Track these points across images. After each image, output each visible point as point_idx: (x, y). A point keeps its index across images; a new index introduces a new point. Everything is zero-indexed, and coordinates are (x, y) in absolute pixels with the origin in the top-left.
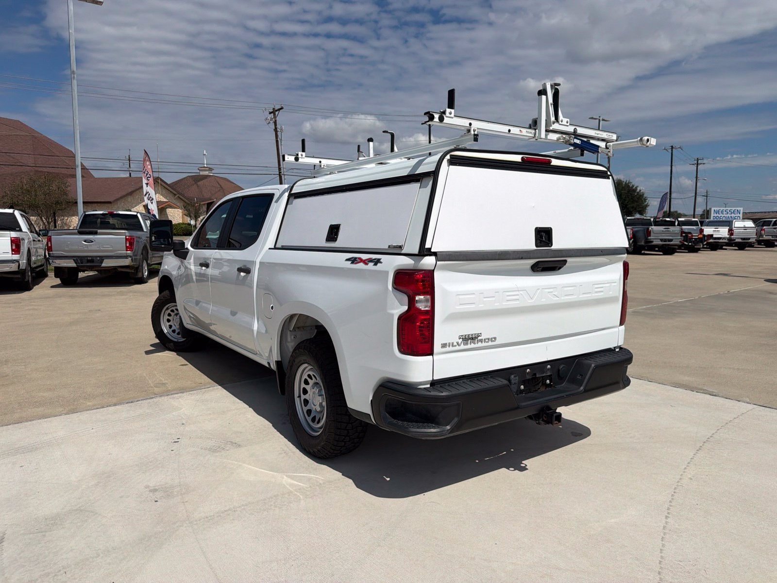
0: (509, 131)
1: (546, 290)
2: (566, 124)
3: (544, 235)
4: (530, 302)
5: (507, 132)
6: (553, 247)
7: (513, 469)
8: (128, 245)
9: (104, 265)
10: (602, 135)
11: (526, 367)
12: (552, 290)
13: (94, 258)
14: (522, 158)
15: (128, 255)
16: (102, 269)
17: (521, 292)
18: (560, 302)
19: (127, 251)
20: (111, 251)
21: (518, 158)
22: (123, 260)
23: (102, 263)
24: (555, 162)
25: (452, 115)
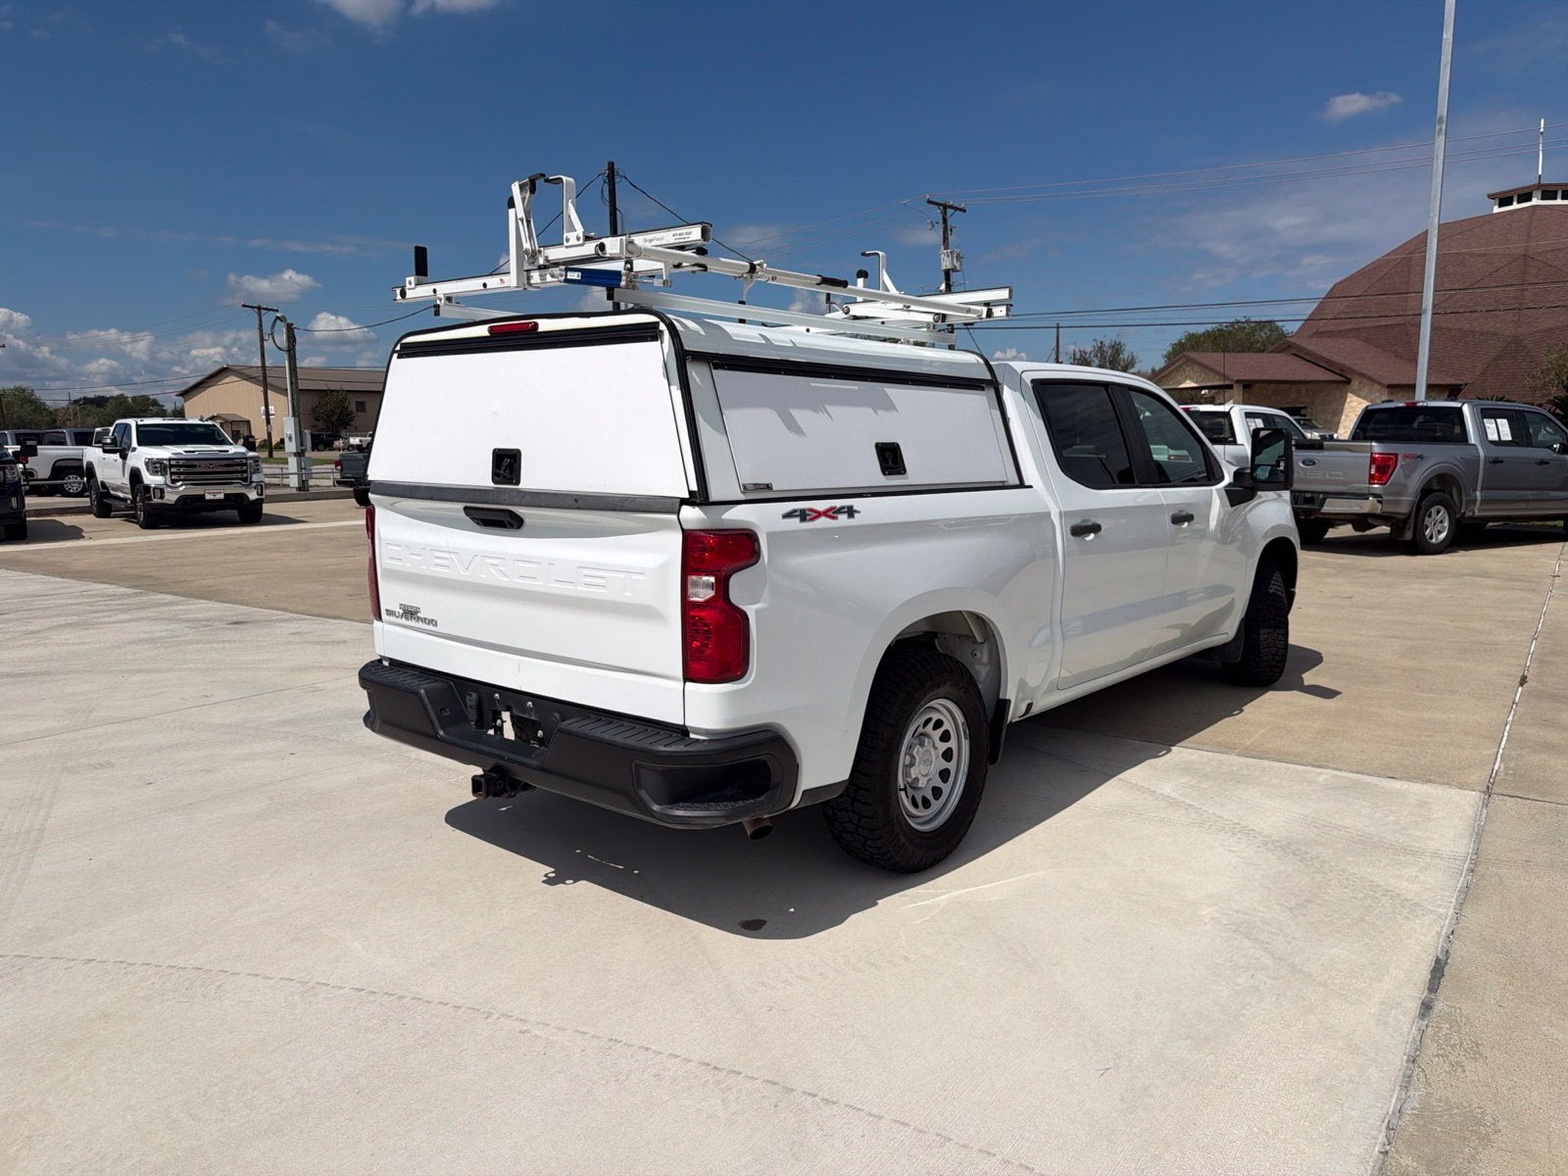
0: (485, 285)
1: (488, 560)
2: (578, 243)
3: (507, 463)
4: (463, 575)
5: (482, 288)
6: (520, 486)
7: (571, 881)
8: (1373, 472)
9: (1326, 509)
10: (662, 239)
11: (495, 689)
12: (496, 562)
13: (1316, 496)
14: (491, 330)
15: (1372, 491)
16: (1321, 516)
17: (453, 556)
18: (508, 585)
19: (1370, 484)
20: (1343, 483)
21: (482, 331)
22: (1359, 501)
23: (1322, 505)
24: (545, 325)
25: (413, 285)
